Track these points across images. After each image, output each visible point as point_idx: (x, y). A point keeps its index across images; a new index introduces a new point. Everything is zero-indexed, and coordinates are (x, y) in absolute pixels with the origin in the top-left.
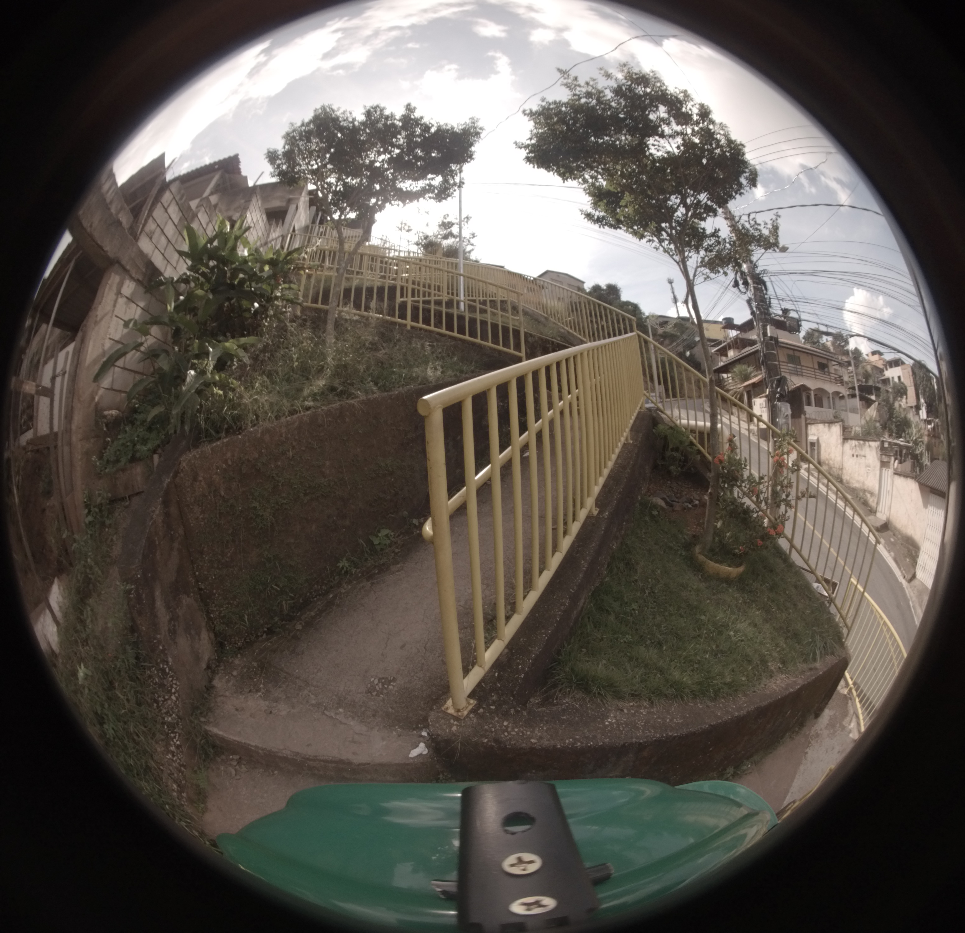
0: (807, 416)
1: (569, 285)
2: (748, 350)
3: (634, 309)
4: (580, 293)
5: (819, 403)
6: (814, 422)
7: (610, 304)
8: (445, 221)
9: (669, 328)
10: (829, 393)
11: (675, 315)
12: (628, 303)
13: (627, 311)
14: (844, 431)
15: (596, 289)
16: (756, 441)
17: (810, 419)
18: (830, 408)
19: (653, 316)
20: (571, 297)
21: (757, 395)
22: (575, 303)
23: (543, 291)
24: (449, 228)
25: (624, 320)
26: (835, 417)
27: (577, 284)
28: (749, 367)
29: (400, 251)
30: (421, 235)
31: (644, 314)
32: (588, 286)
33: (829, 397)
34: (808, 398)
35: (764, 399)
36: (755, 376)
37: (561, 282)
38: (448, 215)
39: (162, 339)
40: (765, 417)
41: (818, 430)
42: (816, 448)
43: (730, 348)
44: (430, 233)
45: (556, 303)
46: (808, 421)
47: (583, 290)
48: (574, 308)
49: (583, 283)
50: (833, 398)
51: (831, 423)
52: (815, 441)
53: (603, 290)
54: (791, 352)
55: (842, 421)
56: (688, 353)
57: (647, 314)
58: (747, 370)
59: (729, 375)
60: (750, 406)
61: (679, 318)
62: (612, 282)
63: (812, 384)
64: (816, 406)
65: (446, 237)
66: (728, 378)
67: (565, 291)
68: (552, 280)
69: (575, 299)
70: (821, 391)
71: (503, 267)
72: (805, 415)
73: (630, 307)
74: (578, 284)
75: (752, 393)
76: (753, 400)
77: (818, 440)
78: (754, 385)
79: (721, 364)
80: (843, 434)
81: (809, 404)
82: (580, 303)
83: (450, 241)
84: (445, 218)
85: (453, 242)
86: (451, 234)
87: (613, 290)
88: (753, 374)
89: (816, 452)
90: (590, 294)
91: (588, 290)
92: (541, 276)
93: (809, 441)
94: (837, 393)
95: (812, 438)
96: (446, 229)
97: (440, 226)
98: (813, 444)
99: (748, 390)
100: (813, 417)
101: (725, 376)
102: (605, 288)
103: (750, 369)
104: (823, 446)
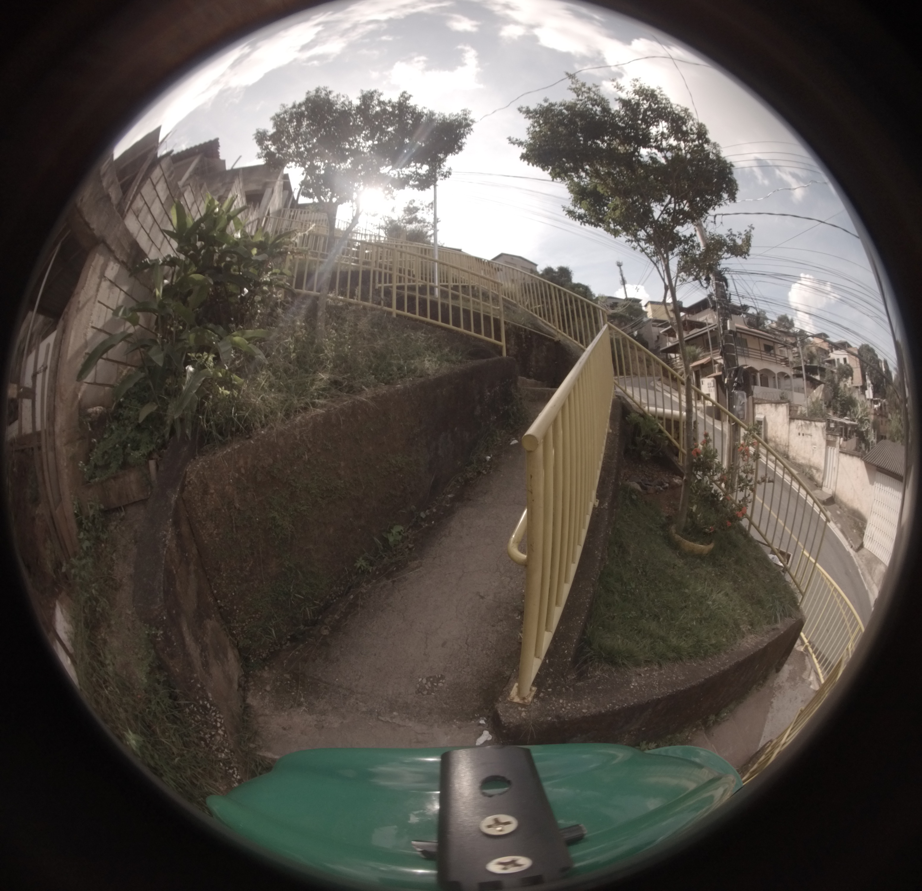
0: (755, 396)
1: (523, 268)
2: (696, 332)
3: (585, 291)
4: (533, 275)
5: (765, 383)
6: (761, 402)
7: (562, 286)
8: (411, 206)
9: (619, 310)
10: (774, 374)
11: (623, 297)
12: (579, 285)
13: (579, 293)
14: (790, 410)
15: (549, 271)
16: (703, 418)
17: (757, 399)
18: (775, 387)
19: (602, 297)
20: (524, 279)
21: (705, 375)
22: (528, 285)
24: (414, 213)
25: (576, 301)
26: (782, 398)
28: (697, 348)
29: (366, 235)
30: (386, 219)
31: (594, 296)
32: (540, 269)
33: (774, 377)
34: (755, 378)
35: (713, 379)
36: (704, 357)
37: (515, 265)
38: (414, 201)
39: (145, 326)
40: (713, 397)
41: (765, 409)
42: (763, 426)
44: (395, 218)
46: (756, 401)
47: (536, 273)
48: (526, 289)
49: (536, 265)
50: (778, 378)
51: (777, 403)
52: (762, 420)
53: (555, 272)
55: (789, 402)
56: (636, 333)
57: (597, 296)
58: (695, 351)
59: (677, 355)
60: (698, 385)
61: (627, 299)
62: (564, 265)
63: (758, 365)
64: (761, 385)
65: (410, 222)
66: (676, 357)
68: (507, 262)
69: (528, 281)
70: (767, 371)
71: (460, 250)
73: (581, 289)
74: (531, 266)
75: (700, 373)
76: (701, 380)
77: (765, 418)
78: (702, 366)
79: (669, 344)
80: (790, 414)
81: (755, 384)
82: (532, 285)
83: (413, 226)
84: (412, 204)
85: (416, 227)
86: (415, 219)
87: (565, 273)
88: (701, 355)
89: (763, 430)
90: (542, 276)
92: (495, 259)
93: (756, 420)
94: (782, 374)
95: (759, 417)
96: (411, 214)
97: (405, 211)
98: (758, 423)
99: (696, 369)
100: (760, 396)
101: (673, 355)
102: (557, 270)
103: (698, 350)
104: (770, 424)
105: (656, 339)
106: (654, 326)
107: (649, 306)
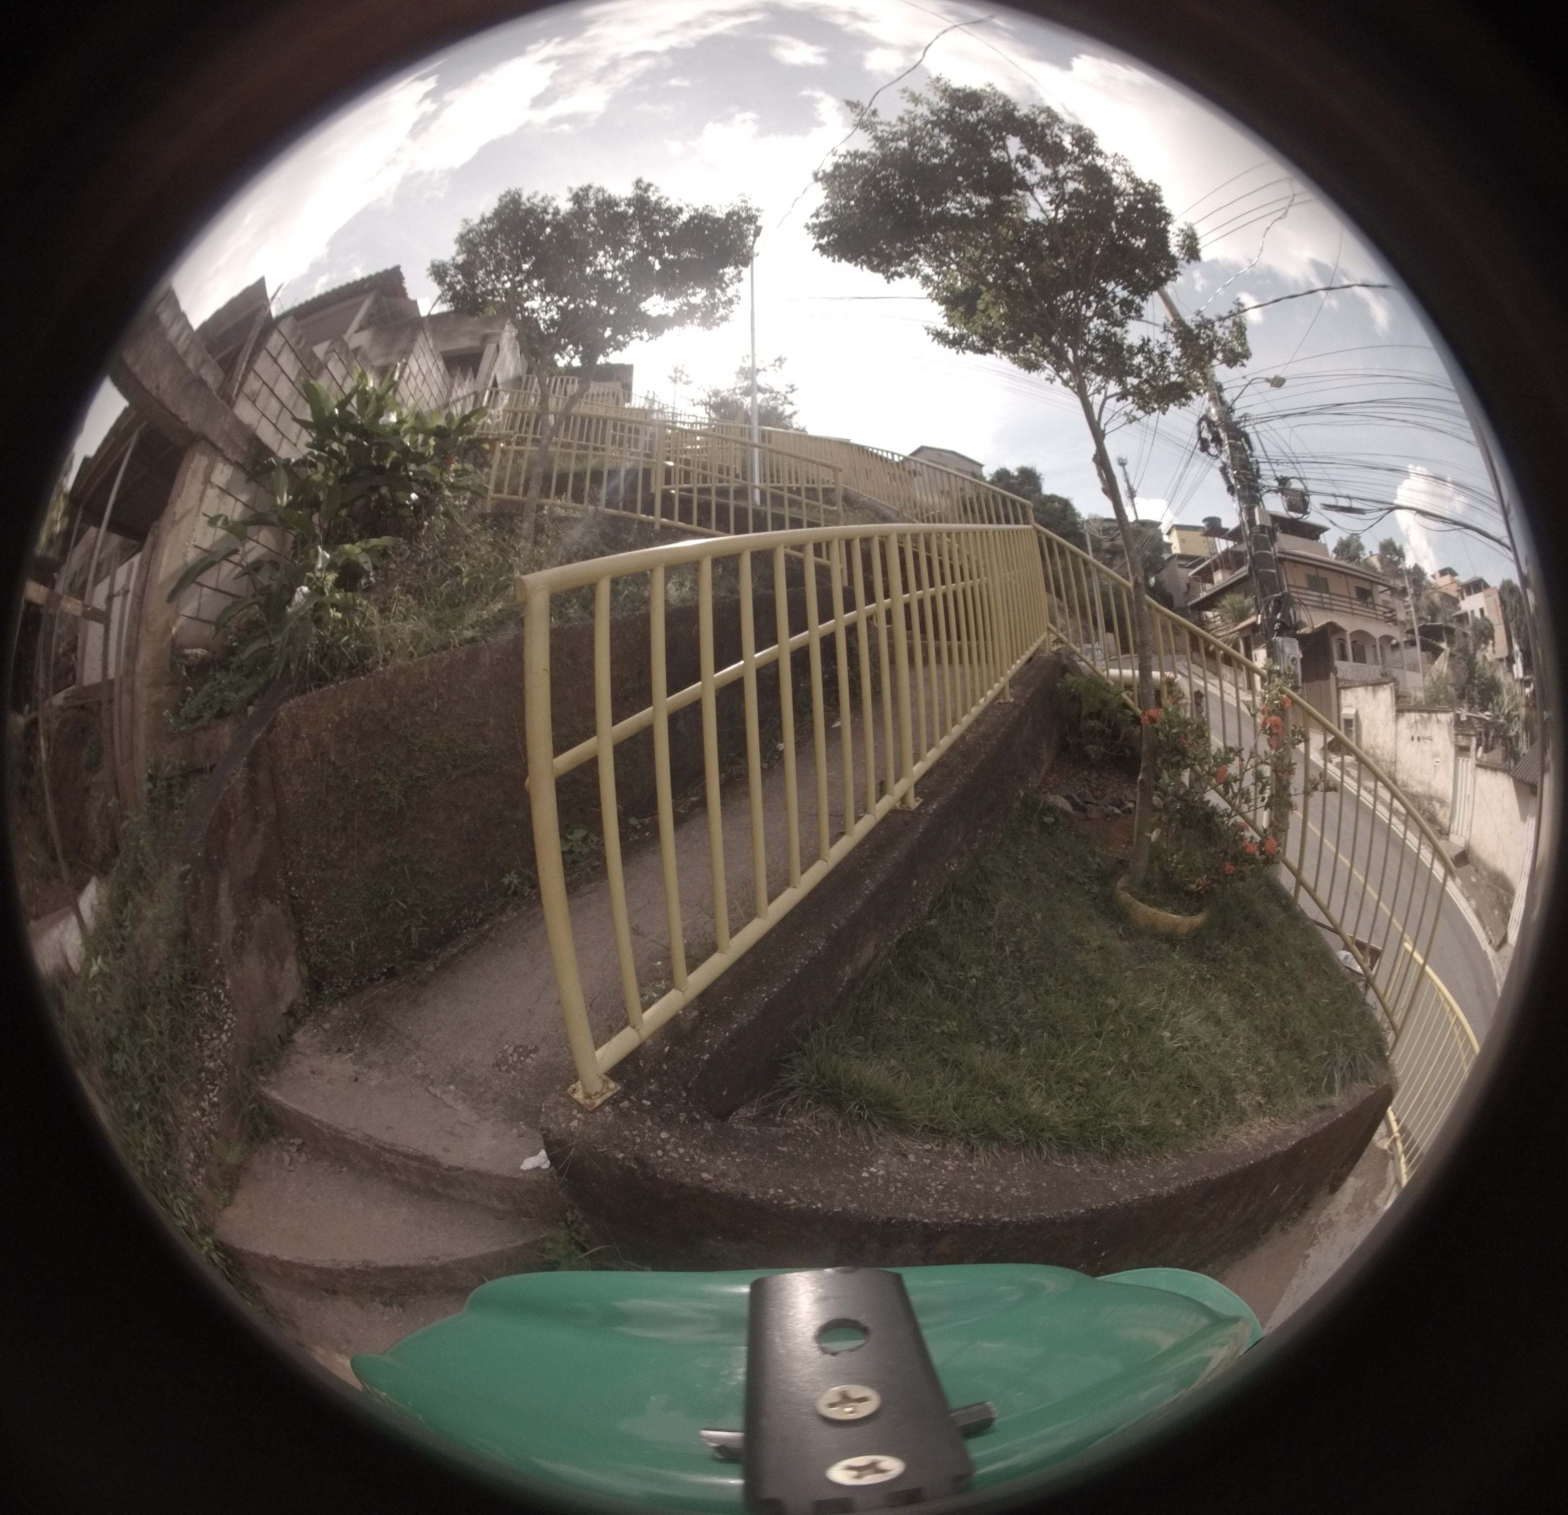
0: (1339, 676)
1: (958, 469)
3: (1064, 508)
4: (977, 482)
5: (1359, 656)
6: (1350, 685)
7: (1024, 497)
10: (1374, 639)
12: (1053, 498)
13: (1052, 511)
14: (1397, 699)
15: (1002, 476)
17: (1343, 680)
19: (1095, 520)
20: (962, 489)
21: (1259, 644)
23: (915, 479)
26: (1383, 675)
27: (970, 468)
28: (1246, 598)
30: (708, 389)
31: (1079, 516)
32: (988, 472)
33: (1374, 646)
34: (1342, 647)
37: (944, 465)
39: (276, 550)
41: (1357, 698)
42: (1353, 728)
43: (1216, 569)
44: (722, 387)
45: (936, 499)
46: (1341, 684)
47: (981, 478)
48: (967, 507)
49: (981, 466)
50: (1381, 647)
51: (1376, 684)
52: (1353, 717)
53: (1013, 477)
54: (1312, 572)
55: (1394, 681)
56: (1153, 581)
58: (1242, 603)
59: (1217, 613)
62: (1027, 464)
63: (1347, 623)
64: (1354, 661)
65: (748, 392)
66: (1215, 617)
67: (952, 477)
68: (931, 461)
69: (969, 493)
72: (1336, 673)
73: (1056, 504)
74: (972, 468)
75: (1252, 640)
76: (1254, 652)
77: (1357, 715)
78: (1254, 627)
79: (1203, 595)
80: (1396, 703)
81: (1344, 657)
83: (754, 399)
84: (746, 362)
85: (761, 400)
86: (756, 388)
87: (1029, 477)
88: (1252, 610)
89: (1354, 735)
90: (992, 482)
91: (988, 478)
92: (912, 456)
93: (1342, 717)
94: (1387, 639)
95: (1347, 712)
96: (748, 379)
97: (737, 374)
98: (1348, 722)
99: (1245, 635)
100: (1349, 677)
101: (1210, 614)
102: (1016, 474)
103: (1247, 602)
104: (1365, 723)
105: (1185, 589)
106: (1181, 566)
107: (1175, 533)
